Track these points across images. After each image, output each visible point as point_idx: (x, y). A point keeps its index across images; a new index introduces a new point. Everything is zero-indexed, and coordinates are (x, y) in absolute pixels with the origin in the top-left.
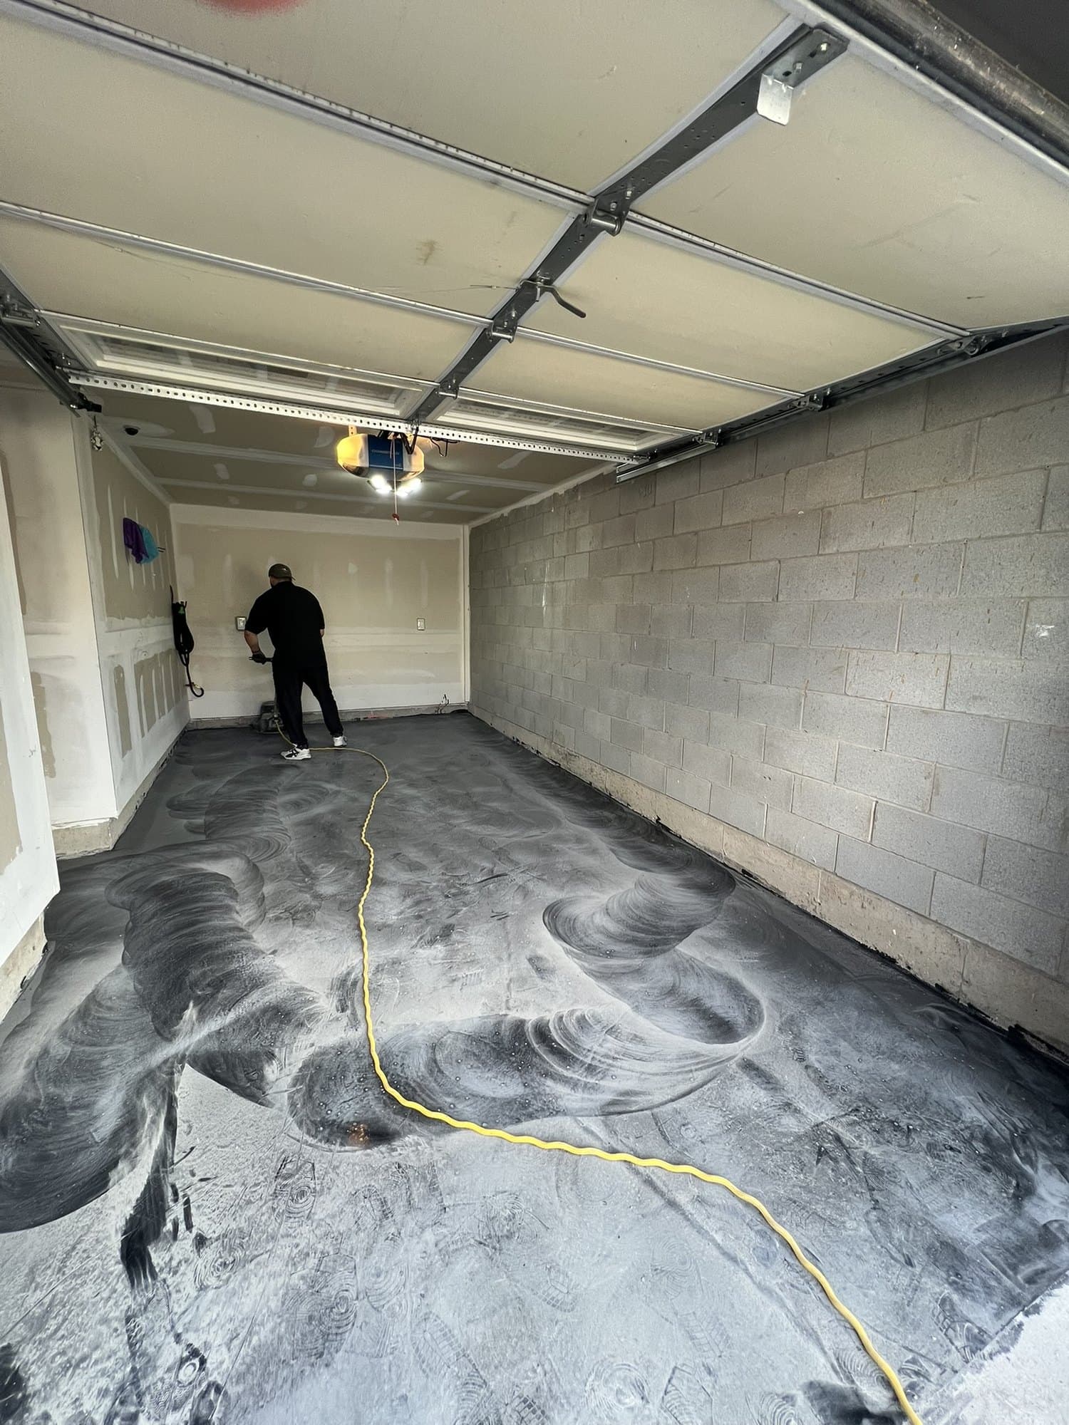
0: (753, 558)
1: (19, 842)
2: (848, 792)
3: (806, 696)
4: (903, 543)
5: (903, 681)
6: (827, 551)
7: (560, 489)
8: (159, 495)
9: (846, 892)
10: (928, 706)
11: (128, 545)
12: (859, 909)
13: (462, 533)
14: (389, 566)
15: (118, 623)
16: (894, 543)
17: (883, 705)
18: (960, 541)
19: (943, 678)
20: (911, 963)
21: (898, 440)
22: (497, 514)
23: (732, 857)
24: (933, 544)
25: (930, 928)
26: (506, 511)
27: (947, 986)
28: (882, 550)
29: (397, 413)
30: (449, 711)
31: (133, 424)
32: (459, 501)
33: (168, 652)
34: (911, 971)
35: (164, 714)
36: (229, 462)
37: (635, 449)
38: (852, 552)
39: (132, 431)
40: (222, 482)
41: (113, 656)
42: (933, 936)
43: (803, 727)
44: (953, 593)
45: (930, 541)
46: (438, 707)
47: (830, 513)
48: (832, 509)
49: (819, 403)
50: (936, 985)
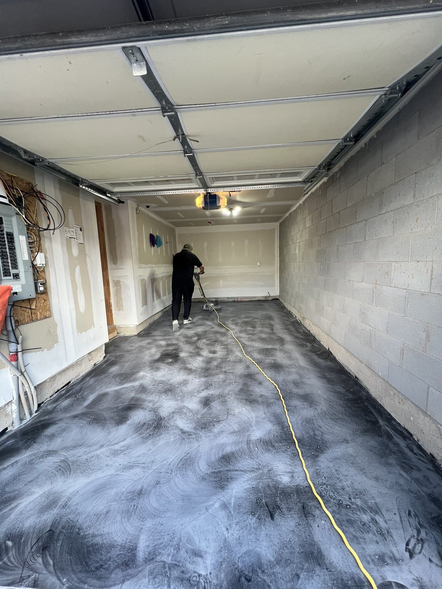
0: (357, 221)
1: (93, 324)
2: (392, 338)
3: (376, 287)
4: (411, 202)
5: (413, 278)
6: (383, 212)
7: (301, 202)
8: (170, 225)
9: (392, 393)
10: (423, 291)
11: (150, 241)
12: (397, 403)
13: (276, 225)
14: (247, 242)
15: (143, 265)
16: (407, 203)
17: (405, 291)
18: (435, 196)
19: (430, 274)
20: (420, 438)
21: (409, 148)
22: (286, 216)
23: (352, 369)
24: (423, 200)
25: (427, 419)
26: (287, 214)
27: (435, 455)
28: (404, 207)
29: (197, 186)
30: (270, 299)
31: (148, 205)
32: (265, 213)
33: (170, 276)
34: (419, 443)
35: (165, 295)
36: (182, 212)
37: (300, 180)
38: (391, 211)
39: (148, 207)
40: (183, 218)
41: (141, 276)
42: (428, 424)
43: (375, 304)
44: (433, 226)
45: (422, 199)
46: (266, 297)
47: (383, 192)
48: (384, 191)
49: (352, 141)
50: (430, 453)
